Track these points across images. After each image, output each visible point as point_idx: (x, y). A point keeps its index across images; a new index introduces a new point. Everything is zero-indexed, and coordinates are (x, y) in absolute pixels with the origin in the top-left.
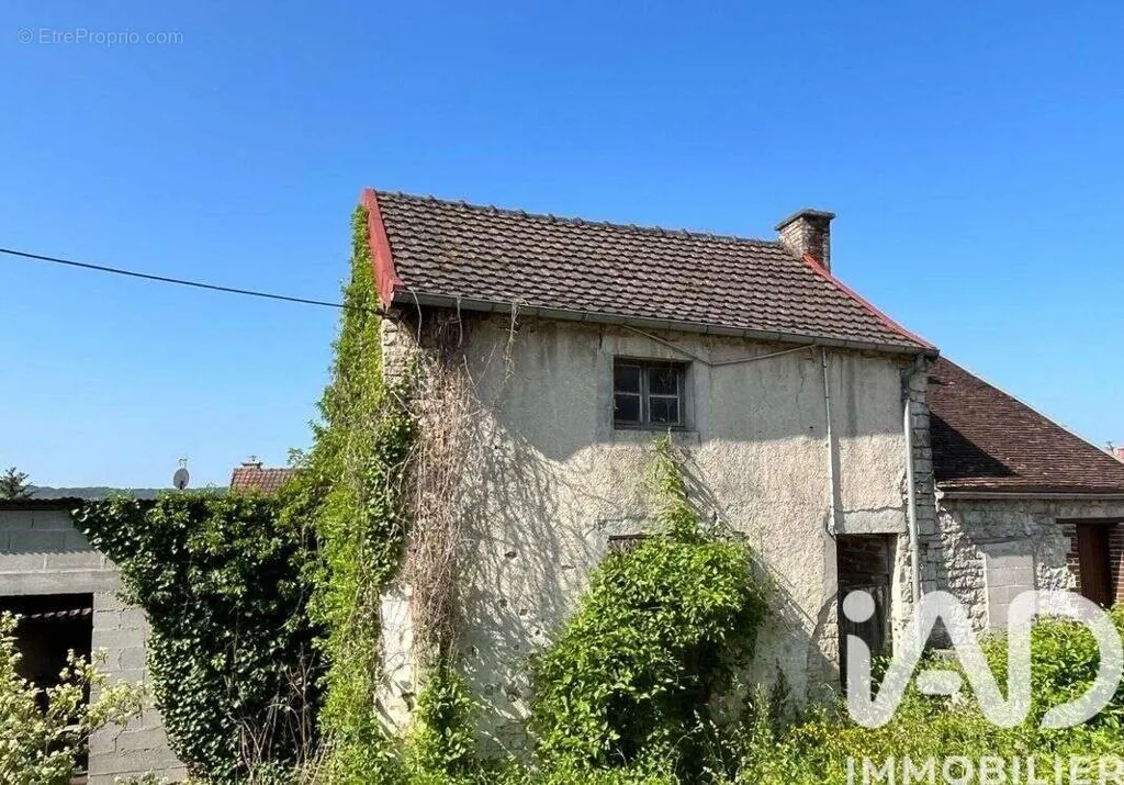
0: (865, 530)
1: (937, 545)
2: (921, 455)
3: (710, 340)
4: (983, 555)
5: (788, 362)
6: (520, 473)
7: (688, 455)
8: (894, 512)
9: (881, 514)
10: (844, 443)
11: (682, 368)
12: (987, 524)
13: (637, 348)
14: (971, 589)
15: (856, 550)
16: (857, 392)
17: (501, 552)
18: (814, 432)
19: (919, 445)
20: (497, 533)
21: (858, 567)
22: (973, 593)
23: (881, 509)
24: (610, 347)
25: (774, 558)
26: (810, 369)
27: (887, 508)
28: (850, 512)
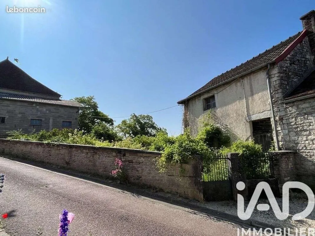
0: (258, 118)
1: (287, 118)
2: (278, 92)
3: (217, 89)
4: (312, 118)
5: (233, 86)
6: (194, 122)
7: (215, 112)
8: (268, 112)
9: (263, 113)
10: (250, 98)
11: (213, 97)
12: (313, 106)
13: (206, 96)
14: (306, 130)
15: (262, 124)
16: (253, 83)
17: (194, 133)
18: (240, 98)
19: (276, 90)
20: (193, 131)
21: (263, 128)
22: (308, 132)
24: (202, 97)
25: (233, 129)
26: (239, 84)
27: (265, 111)
28: (253, 115)
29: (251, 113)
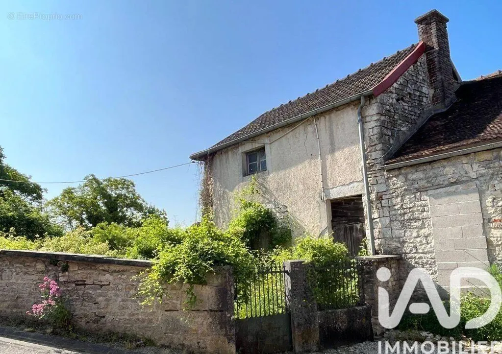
0: (342, 195)
1: (388, 196)
2: (375, 148)
3: (269, 134)
4: (427, 198)
5: (300, 129)
6: (224, 197)
7: (264, 179)
8: (358, 184)
9: (350, 186)
10: (329, 157)
11: (262, 150)
12: (429, 178)
13: (248, 147)
14: (418, 219)
15: (347, 206)
16: (335, 130)
17: (222, 221)
18: (312, 156)
19: (373, 144)
20: (221, 217)
21: (349, 214)
22: (420, 222)
23: (350, 183)
24: (242, 150)
25: (297, 214)
26: (310, 129)
27: (353, 182)
28: (333, 188)
29: (330, 185)
